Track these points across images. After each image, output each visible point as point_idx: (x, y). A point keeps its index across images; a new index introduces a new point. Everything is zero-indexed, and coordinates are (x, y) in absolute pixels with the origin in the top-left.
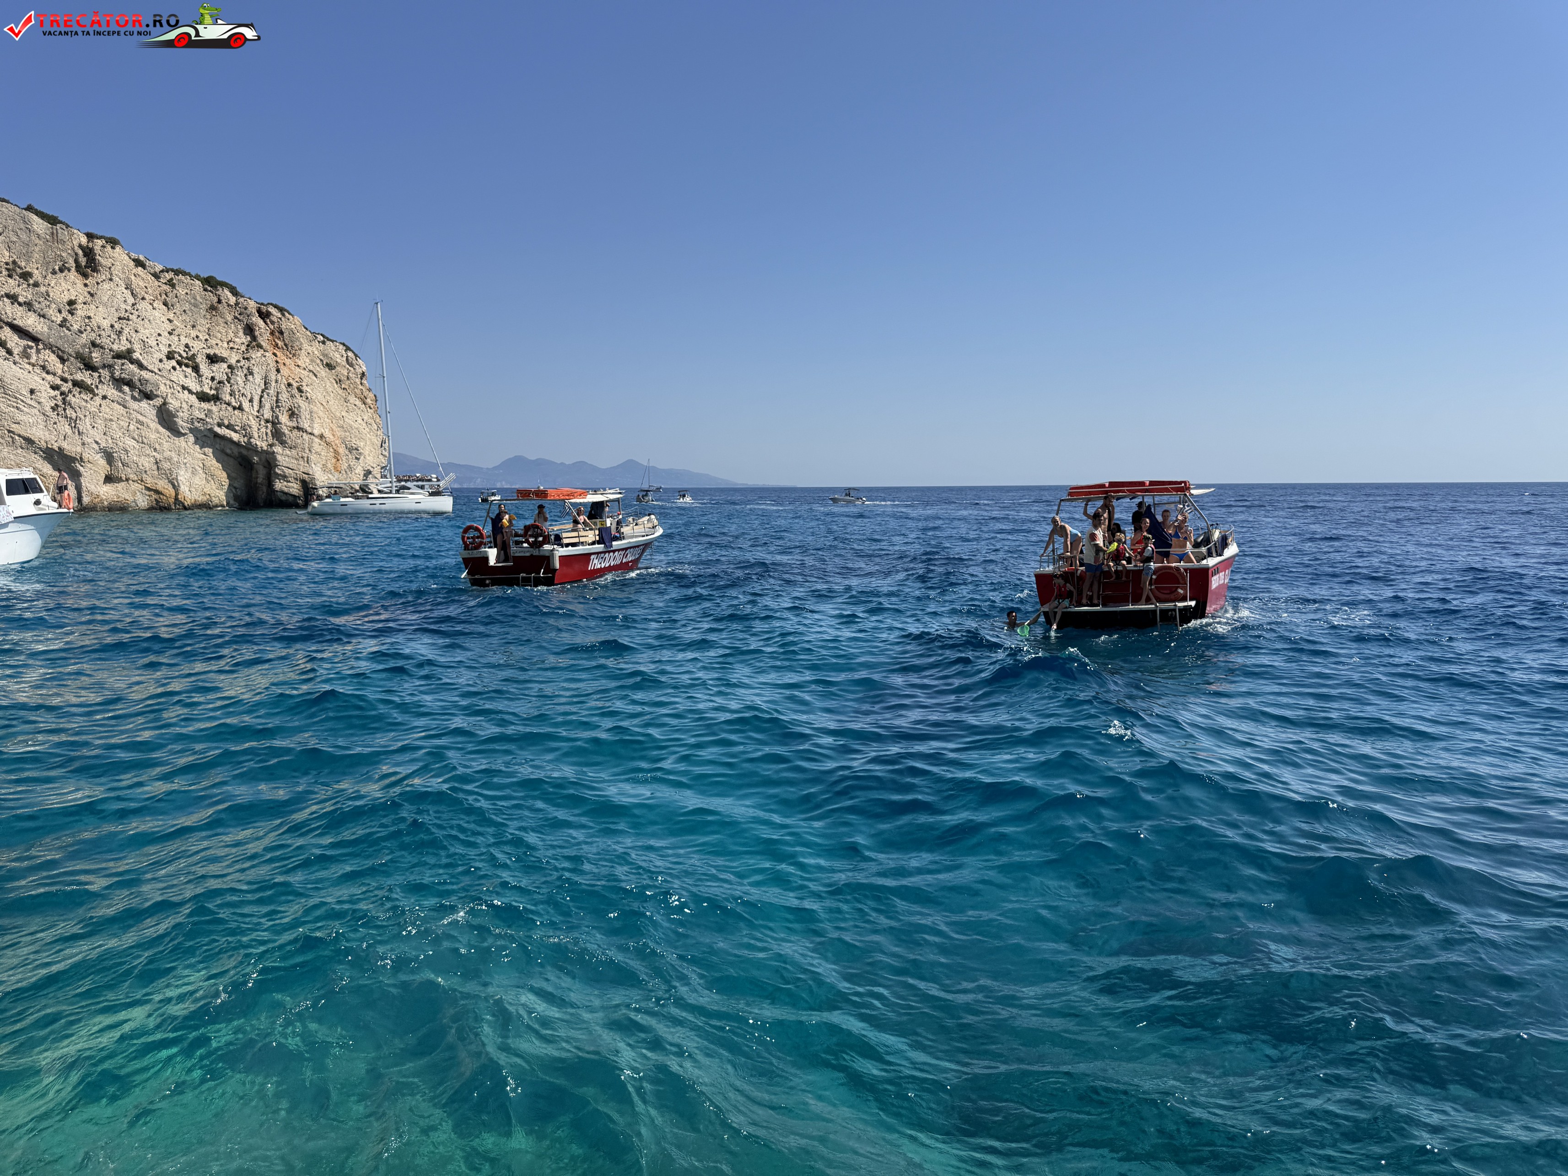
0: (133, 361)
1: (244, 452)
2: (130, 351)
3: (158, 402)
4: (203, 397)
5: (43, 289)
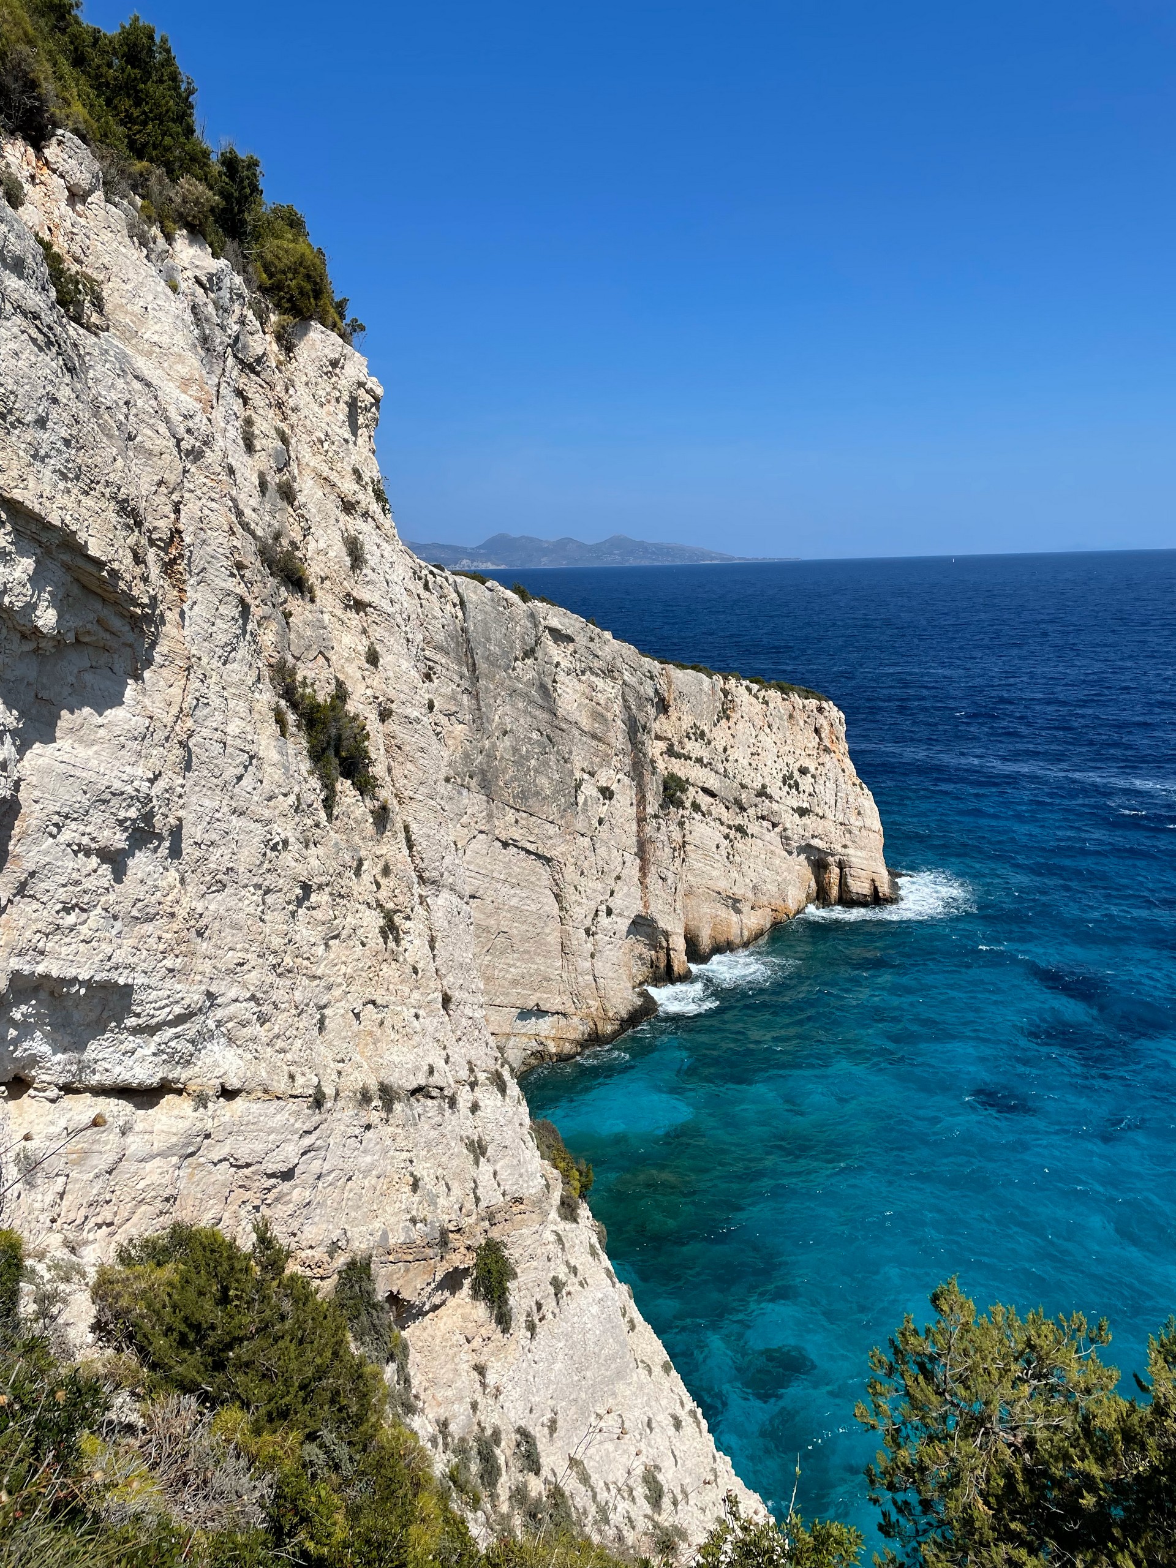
1: (823, 856)
2: (764, 787)
4: (802, 812)
5: (713, 745)
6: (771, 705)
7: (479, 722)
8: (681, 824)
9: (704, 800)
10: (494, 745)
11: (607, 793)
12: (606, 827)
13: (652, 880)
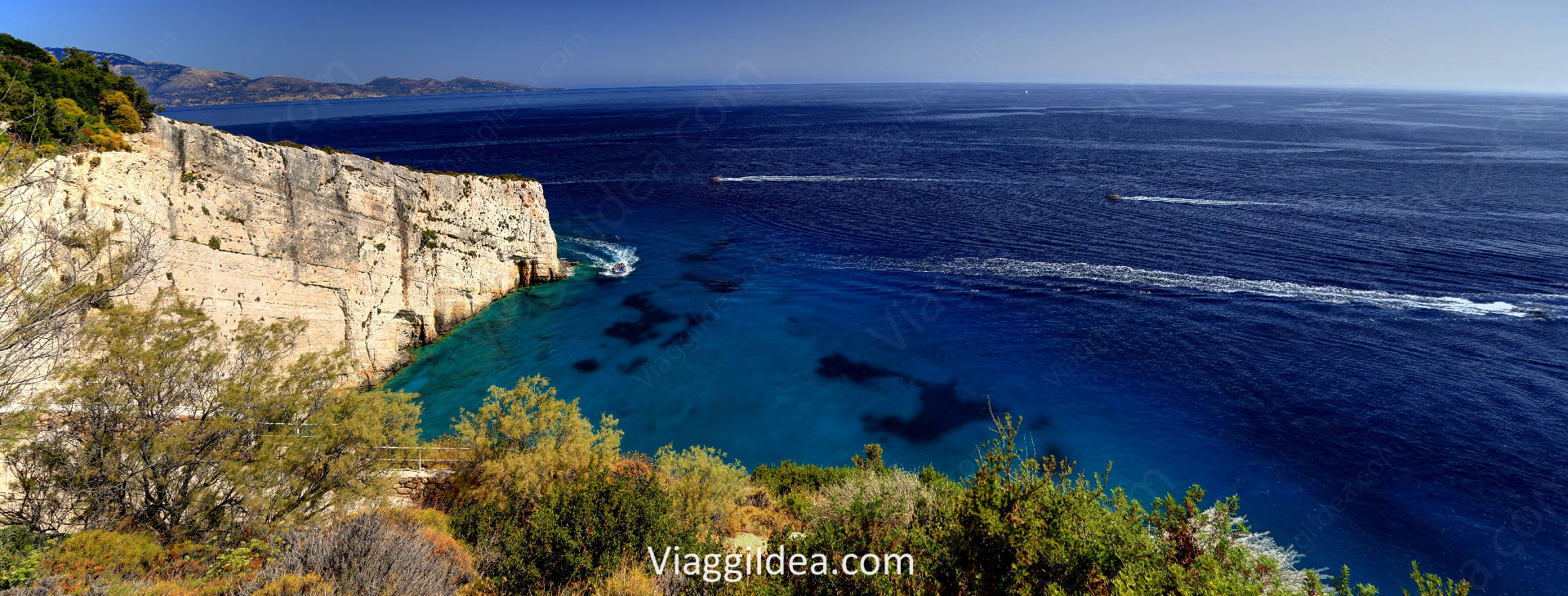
0: (489, 234)
1: (523, 259)
2: (487, 229)
3: (496, 249)
4: (510, 239)
5: (456, 212)
6: (495, 186)
7: (292, 220)
8: (434, 256)
9: (449, 241)
10: (301, 233)
11: (381, 247)
12: (379, 265)
13: (412, 288)
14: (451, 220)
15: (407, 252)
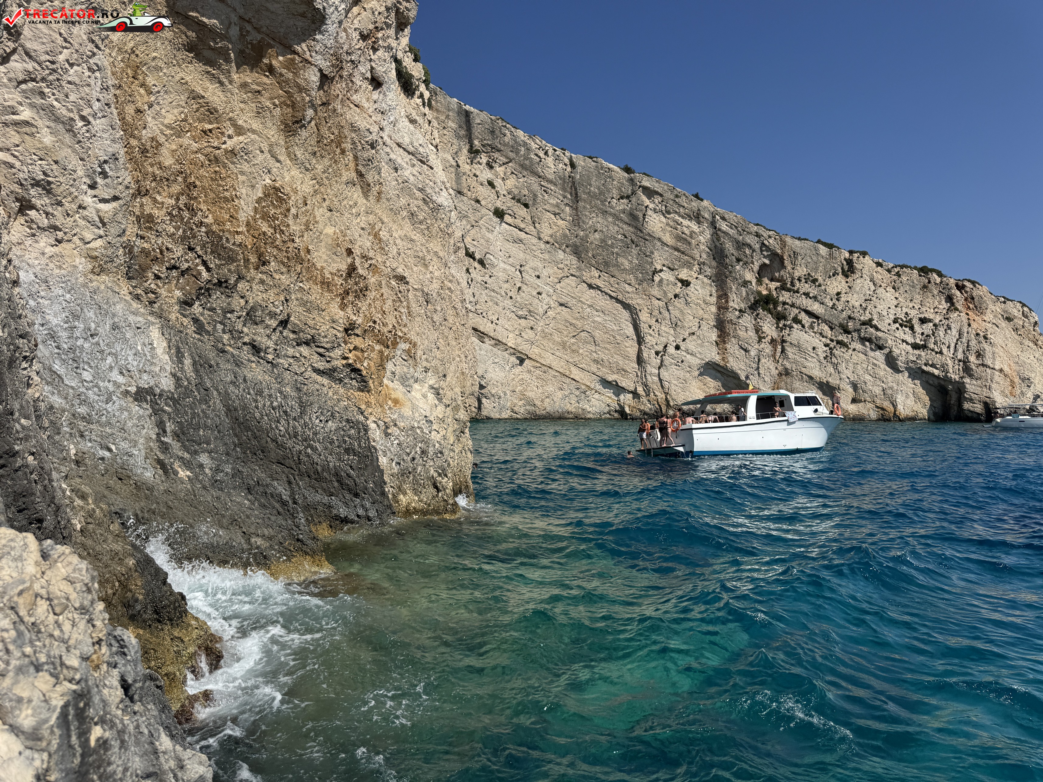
0: (872, 326)
2: (871, 320)
3: (886, 351)
4: (915, 346)
5: (823, 287)
7: (577, 221)
8: (778, 326)
9: (803, 317)
10: (587, 236)
11: (685, 283)
12: (682, 301)
13: (732, 346)
14: (811, 295)
15: (727, 302)
